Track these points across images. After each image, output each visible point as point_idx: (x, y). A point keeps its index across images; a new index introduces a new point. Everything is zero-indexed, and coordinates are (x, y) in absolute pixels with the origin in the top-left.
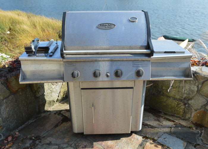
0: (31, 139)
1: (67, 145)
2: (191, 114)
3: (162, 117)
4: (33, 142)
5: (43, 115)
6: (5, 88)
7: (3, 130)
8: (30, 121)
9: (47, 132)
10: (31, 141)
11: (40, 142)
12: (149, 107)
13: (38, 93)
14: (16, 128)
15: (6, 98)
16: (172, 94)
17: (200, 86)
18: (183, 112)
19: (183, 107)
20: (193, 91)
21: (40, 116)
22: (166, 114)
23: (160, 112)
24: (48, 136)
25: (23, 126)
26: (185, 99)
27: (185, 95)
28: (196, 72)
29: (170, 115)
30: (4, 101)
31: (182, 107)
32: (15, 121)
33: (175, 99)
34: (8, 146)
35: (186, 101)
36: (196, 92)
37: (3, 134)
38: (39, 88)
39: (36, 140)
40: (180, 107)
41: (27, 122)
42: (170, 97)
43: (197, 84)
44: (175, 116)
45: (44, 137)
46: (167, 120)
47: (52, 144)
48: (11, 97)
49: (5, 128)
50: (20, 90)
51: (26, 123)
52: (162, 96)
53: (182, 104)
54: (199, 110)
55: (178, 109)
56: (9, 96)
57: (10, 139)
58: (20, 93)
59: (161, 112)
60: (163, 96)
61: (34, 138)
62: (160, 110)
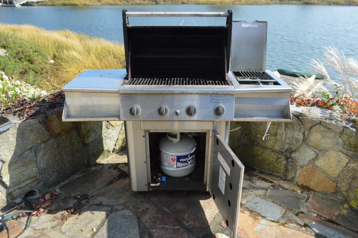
0: (75, 198)
1: (123, 207)
2: (295, 173)
3: (256, 176)
4: (78, 201)
5: (93, 169)
6: (44, 129)
7: (39, 185)
8: (76, 176)
9: (98, 190)
10: (76, 201)
11: (88, 202)
13: (88, 138)
14: (56, 183)
15: (44, 142)
16: (269, 144)
17: (306, 133)
18: (285, 169)
19: (284, 162)
20: (297, 140)
21: (90, 170)
22: (261, 172)
23: (254, 170)
24: (98, 195)
25: (66, 182)
26: (286, 151)
27: (287, 146)
28: (301, 114)
29: (267, 174)
30: (42, 145)
31: (283, 162)
32: (56, 174)
33: (273, 151)
34: (45, 205)
35: (288, 154)
36: (301, 142)
37: (39, 190)
38: (89, 131)
39: (82, 200)
40: (281, 162)
41: (72, 177)
42: (267, 148)
43: (302, 130)
44: (274, 175)
45: (93, 196)
46: (263, 180)
47: (103, 205)
48: (50, 142)
49: (41, 183)
50: (63, 133)
51: (70, 179)
52: (256, 148)
53: (283, 158)
54: (306, 166)
55: (278, 166)
56: (48, 140)
57: (48, 196)
58: (64, 137)
59: (256, 169)
60: (258, 147)
61: (79, 197)
62: (254, 167)
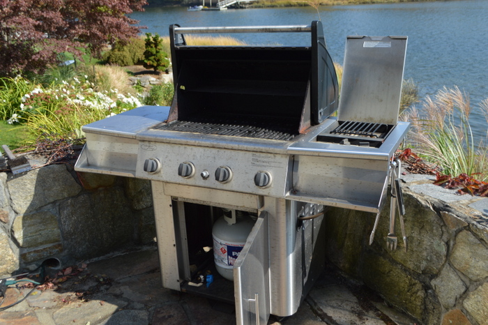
0: (97, 280)
1: (143, 306)
2: (439, 318)
3: (377, 310)
4: (97, 286)
5: (145, 248)
6: (73, 179)
7: (63, 254)
8: (117, 254)
9: (130, 277)
10: (95, 284)
11: (107, 289)
12: (362, 284)
13: (138, 202)
14: (84, 257)
15: (73, 197)
16: (400, 255)
17: (452, 243)
18: (422, 307)
19: (421, 294)
20: (438, 255)
21: (140, 249)
22: (390, 307)
23: (380, 300)
24: (125, 284)
25: (101, 258)
26: (424, 272)
27: (424, 264)
28: (447, 206)
29: (397, 312)
30: (69, 201)
31: (419, 293)
32: (87, 243)
33: (406, 270)
34: (58, 281)
35: (426, 277)
36: (444, 259)
37: (61, 260)
38: (141, 192)
39: (103, 285)
40: (416, 293)
41: (111, 254)
42: (397, 263)
43: (445, 237)
44: (408, 316)
45: (119, 283)
46: (382, 319)
47: (122, 297)
48: (82, 198)
49: (66, 251)
50: (101, 189)
51: (108, 255)
52: (381, 259)
53: (419, 286)
54: (451, 308)
55: (413, 299)
56: (78, 195)
57: (68, 271)
58: (102, 195)
59: (383, 300)
60: (384, 258)
61: (101, 280)
62: (382, 295)
